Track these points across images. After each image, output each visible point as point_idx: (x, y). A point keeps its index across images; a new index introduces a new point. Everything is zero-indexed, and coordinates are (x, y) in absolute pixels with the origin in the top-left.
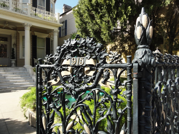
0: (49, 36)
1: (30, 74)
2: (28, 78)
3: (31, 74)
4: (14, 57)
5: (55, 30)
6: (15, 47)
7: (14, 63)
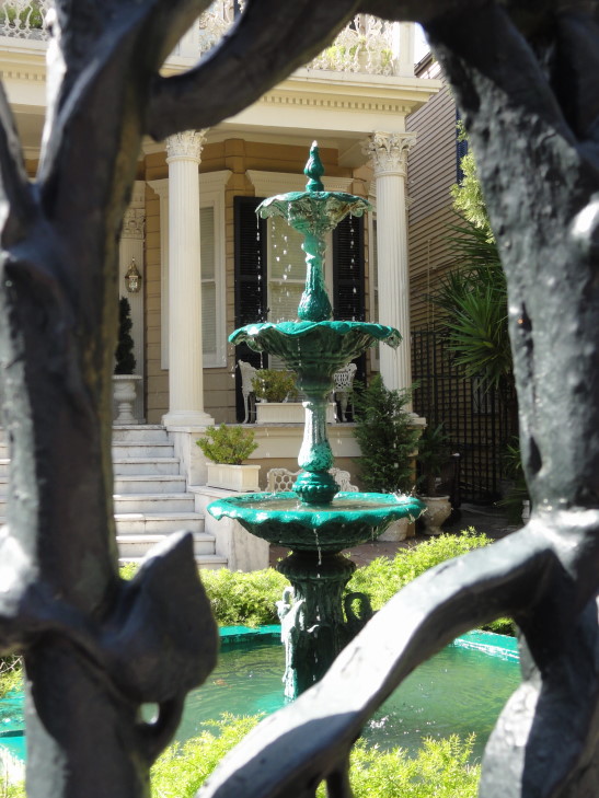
0: (358, 188)
1: (187, 475)
2: (169, 503)
3: (189, 472)
4: (132, 356)
5: (378, 139)
6: (137, 290)
7: (132, 402)
